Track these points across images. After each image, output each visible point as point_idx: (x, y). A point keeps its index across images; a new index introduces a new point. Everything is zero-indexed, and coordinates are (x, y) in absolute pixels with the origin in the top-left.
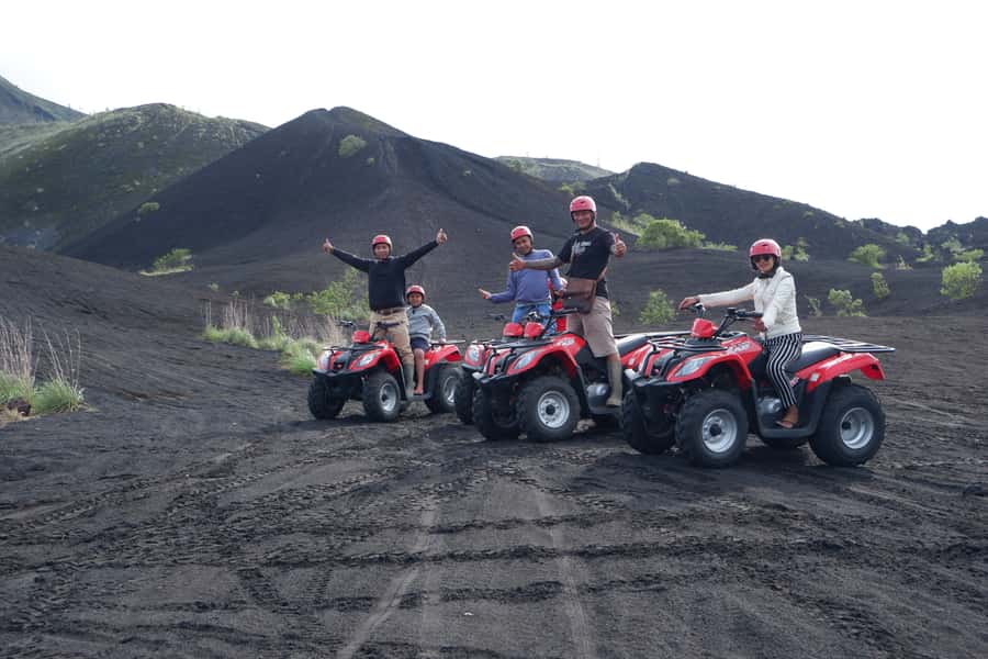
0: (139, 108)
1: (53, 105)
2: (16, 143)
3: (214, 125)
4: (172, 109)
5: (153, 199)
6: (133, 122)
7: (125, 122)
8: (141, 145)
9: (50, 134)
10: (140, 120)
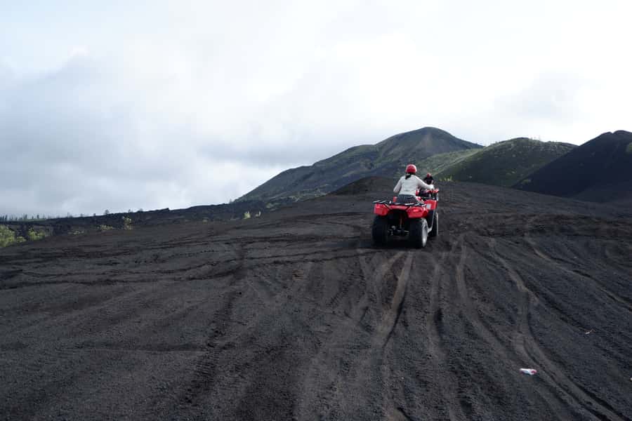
0: (511, 140)
1: (470, 143)
2: (457, 159)
3: (548, 145)
4: (527, 139)
5: (528, 178)
6: (510, 146)
7: (506, 147)
8: (514, 156)
9: (472, 154)
10: (512, 145)
